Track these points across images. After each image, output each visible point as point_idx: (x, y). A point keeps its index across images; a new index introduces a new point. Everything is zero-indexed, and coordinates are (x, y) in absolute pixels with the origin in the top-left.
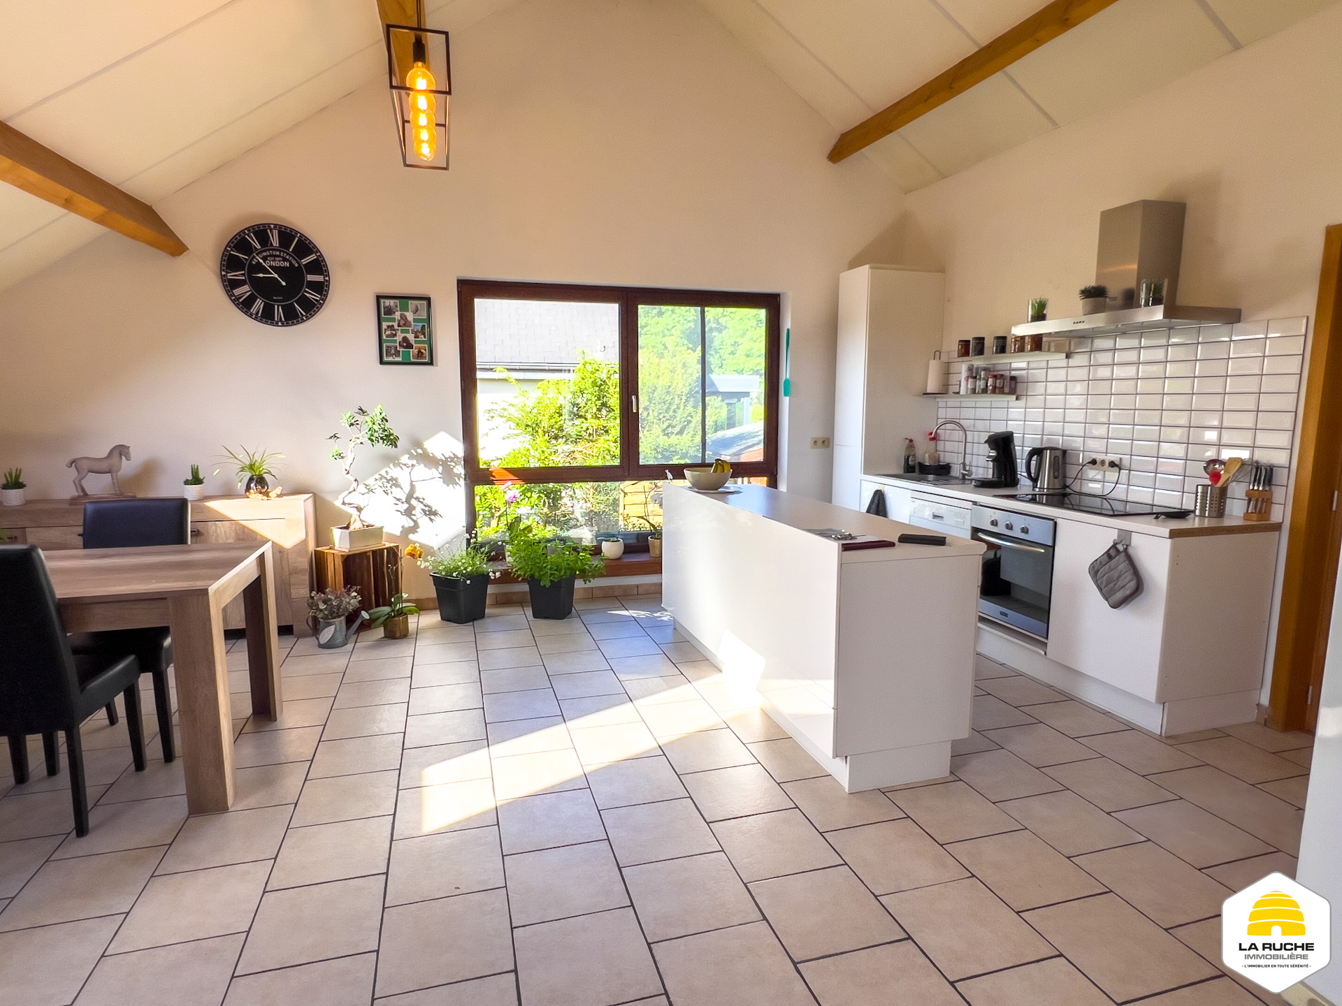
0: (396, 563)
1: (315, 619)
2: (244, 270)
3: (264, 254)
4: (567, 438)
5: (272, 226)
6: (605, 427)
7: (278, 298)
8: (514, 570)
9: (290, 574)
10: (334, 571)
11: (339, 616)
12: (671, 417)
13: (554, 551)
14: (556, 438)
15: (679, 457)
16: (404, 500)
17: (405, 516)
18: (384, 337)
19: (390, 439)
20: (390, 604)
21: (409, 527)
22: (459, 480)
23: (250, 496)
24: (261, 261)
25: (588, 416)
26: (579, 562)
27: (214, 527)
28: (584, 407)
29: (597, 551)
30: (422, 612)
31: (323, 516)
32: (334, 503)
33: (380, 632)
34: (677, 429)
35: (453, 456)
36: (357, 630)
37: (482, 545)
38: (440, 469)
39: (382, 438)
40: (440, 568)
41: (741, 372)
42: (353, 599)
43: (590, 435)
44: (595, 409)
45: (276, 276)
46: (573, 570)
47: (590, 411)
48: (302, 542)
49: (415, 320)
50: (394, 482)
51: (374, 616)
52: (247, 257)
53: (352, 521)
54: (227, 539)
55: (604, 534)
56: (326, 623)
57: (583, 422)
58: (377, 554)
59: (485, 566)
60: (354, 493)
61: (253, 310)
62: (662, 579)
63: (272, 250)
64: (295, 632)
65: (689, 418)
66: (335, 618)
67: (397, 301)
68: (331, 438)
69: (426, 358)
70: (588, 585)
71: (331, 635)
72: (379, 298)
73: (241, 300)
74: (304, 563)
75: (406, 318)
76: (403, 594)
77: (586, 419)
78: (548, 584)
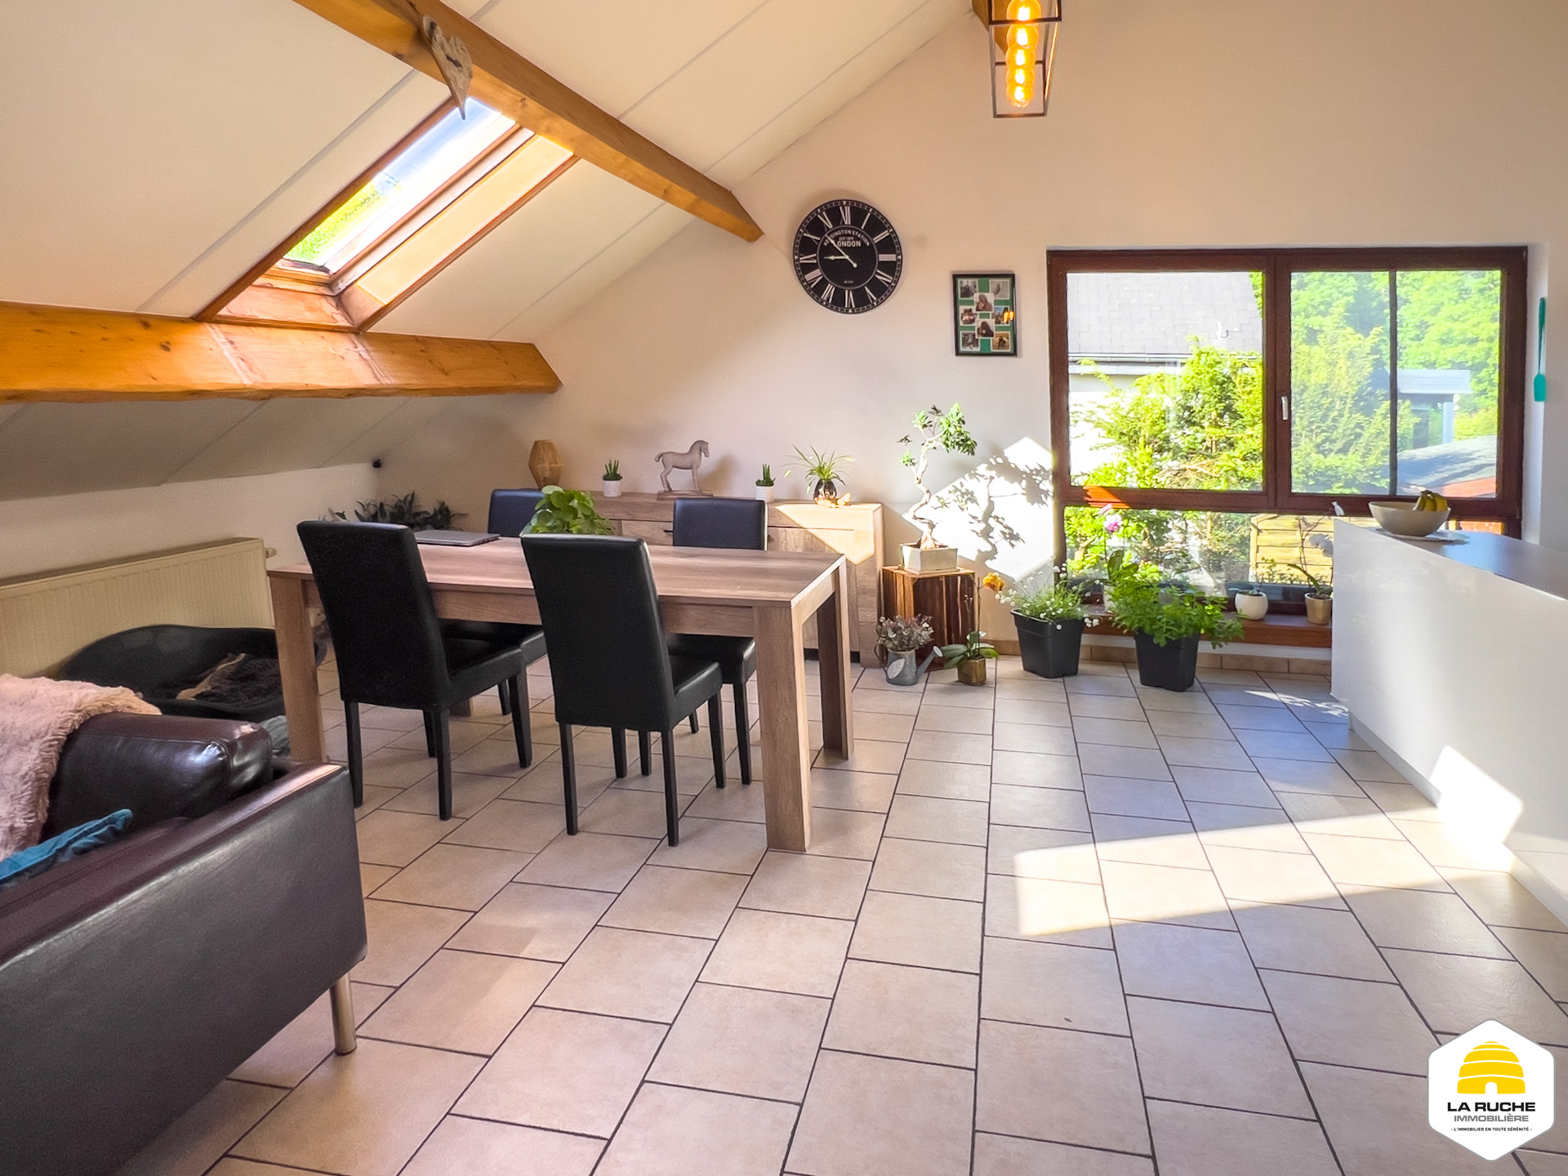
0: (972, 595)
1: (883, 648)
2: (815, 252)
3: (836, 234)
4: (1176, 452)
5: (844, 203)
6: (1229, 439)
7: (850, 282)
8: (1117, 618)
9: (857, 593)
10: (904, 596)
11: (910, 649)
12: (1329, 428)
13: (1169, 600)
14: (1160, 451)
15: (1341, 484)
16: (980, 518)
17: (981, 538)
18: (961, 324)
19: (966, 445)
20: (965, 642)
21: (987, 552)
22: (1046, 498)
23: (819, 502)
24: (833, 242)
25: (1206, 423)
26: (1206, 618)
27: (784, 534)
28: (1200, 411)
29: (1230, 606)
30: (1000, 657)
31: (892, 532)
32: (903, 516)
33: (953, 675)
34: (1339, 445)
35: (1039, 468)
36: (929, 668)
37: (1076, 582)
38: (1024, 483)
39: (957, 443)
40: (1024, 606)
41: (1432, 365)
42: (924, 632)
43: (1207, 448)
44: (1214, 414)
45: (847, 257)
46: (1197, 628)
47: (1207, 417)
48: (871, 557)
49: (997, 302)
50: (969, 496)
51: (948, 655)
52: (819, 239)
53: (923, 539)
54: (796, 547)
55: (1237, 584)
56: (895, 654)
57: (1198, 432)
58: (951, 579)
59: (1079, 609)
60: (925, 506)
61: (824, 296)
62: (1331, 657)
63: (844, 229)
64: (861, 661)
65: (1358, 430)
66: (904, 651)
67: (977, 280)
68: (902, 440)
69: (1009, 348)
70: (1218, 650)
71: (900, 670)
72: (956, 277)
73: (812, 286)
74: (872, 582)
75: (986, 300)
76: (980, 632)
77: (1203, 427)
78: (1163, 643)
